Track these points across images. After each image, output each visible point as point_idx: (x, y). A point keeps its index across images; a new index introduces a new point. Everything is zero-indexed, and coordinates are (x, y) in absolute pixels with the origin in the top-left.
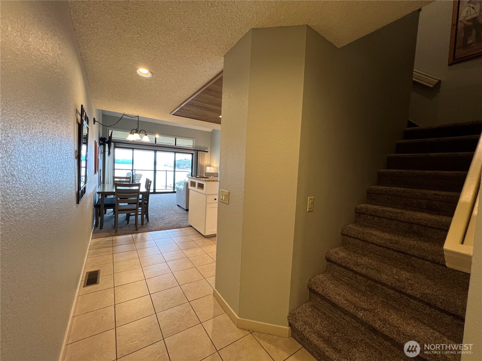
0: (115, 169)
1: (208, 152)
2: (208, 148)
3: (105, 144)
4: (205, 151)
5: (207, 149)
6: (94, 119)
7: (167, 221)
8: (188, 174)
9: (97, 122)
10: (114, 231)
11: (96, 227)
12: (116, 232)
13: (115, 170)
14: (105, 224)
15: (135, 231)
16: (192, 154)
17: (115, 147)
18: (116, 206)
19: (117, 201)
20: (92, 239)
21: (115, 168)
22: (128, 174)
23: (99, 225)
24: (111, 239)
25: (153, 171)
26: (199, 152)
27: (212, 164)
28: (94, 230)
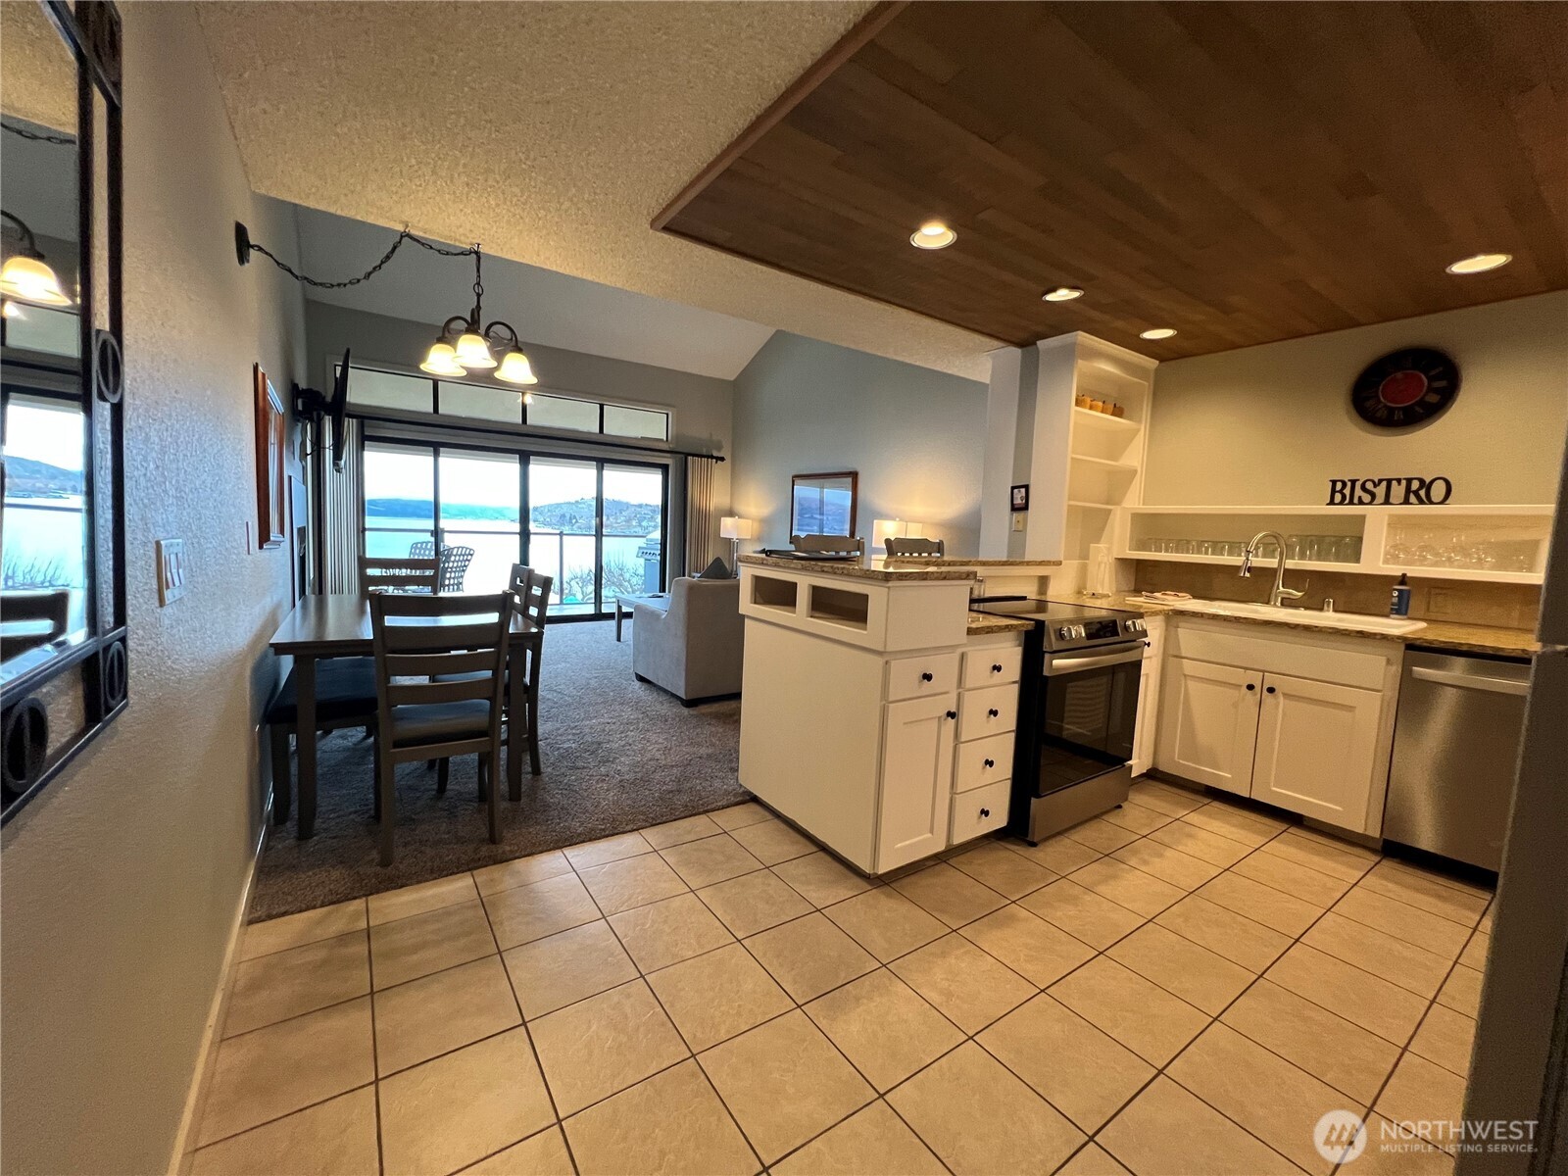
0: (364, 530)
1: (722, 459)
2: (724, 443)
3: (319, 415)
4: (712, 457)
5: (719, 448)
6: (241, 231)
7: (624, 764)
8: (645, 546)
9: (260, 249)
10: (375, 855)
11: (276, 824)
12: (385, 862)
13: (367, 533)
14: (326, 799)
15: (485, 850)
16: (665, 468)
17: (363, 440)
18: (381, 712)
19: (387, 692)
20: (250, 923)
21: (367, 527)
22: (416, 548)
23: (294, 808)
24: (356, 916)
25: (518, 536)
26: (689, 458)
27: (740, 508)
28: (266, 848)
